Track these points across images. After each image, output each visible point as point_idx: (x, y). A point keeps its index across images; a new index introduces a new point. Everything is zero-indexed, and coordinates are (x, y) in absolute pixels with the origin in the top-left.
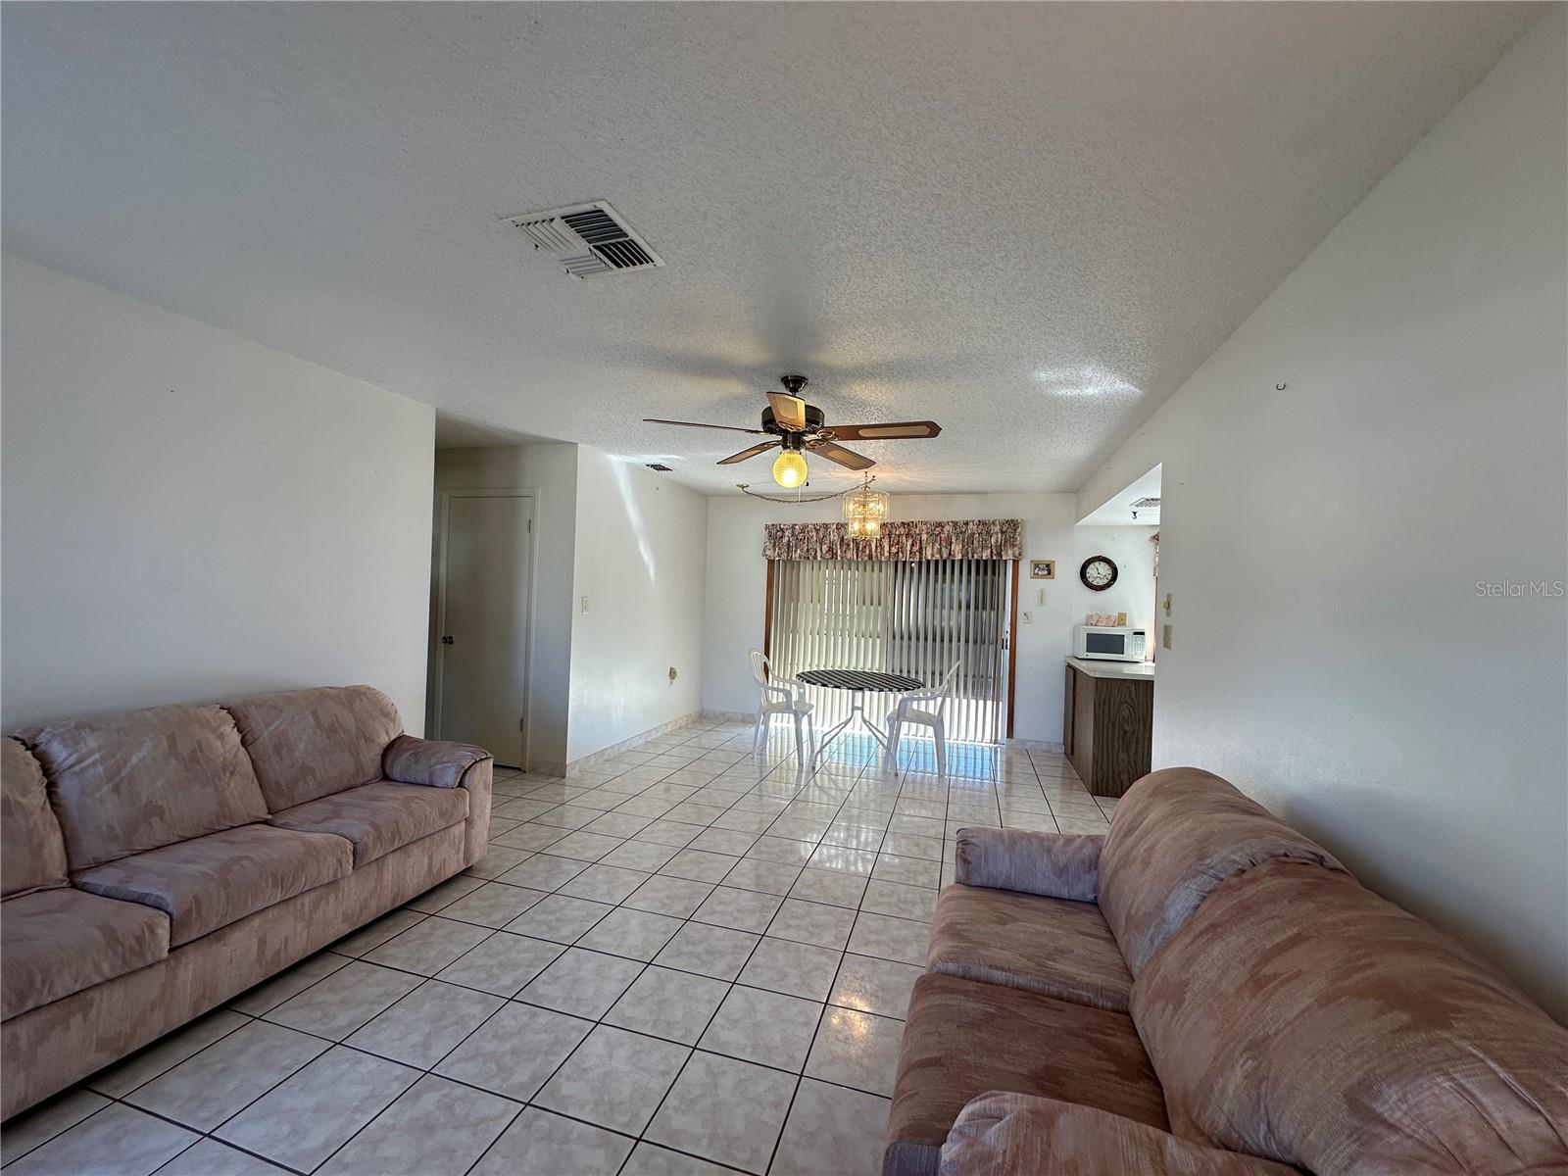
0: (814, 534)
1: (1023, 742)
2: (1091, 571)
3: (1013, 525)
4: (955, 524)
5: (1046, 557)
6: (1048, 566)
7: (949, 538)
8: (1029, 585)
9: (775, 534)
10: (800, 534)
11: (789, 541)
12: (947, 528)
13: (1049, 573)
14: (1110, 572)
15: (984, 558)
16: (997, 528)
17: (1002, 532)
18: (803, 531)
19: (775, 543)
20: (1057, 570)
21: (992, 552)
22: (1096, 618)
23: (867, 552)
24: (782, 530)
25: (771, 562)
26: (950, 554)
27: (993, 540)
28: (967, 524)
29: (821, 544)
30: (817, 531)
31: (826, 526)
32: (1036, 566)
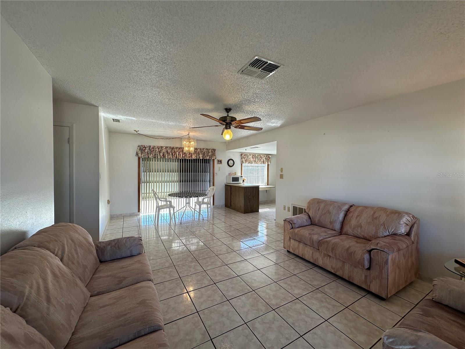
0: (157, 149)
1: (216, 206)
2: (229, 162)
3: (214, 150)
4: (200, 149)
5: (220, 159)
6: (221, 161)
7: (199, 153)
8: (217, 165)
9: (142, 149)
10: (152, 149)
11: (148, 151)
12: (198, 150)
13: (221, 163)
14: (233, 163)
15: (208, 159)
16: (211, 151)
17: (212, 152)
18: (153, 148)
19: (142, 152)
20: (222, 162)
21: (209, 157)
22: (231, 174)
23: (175, 156)
24: (145, 148)
25: (139, 158)
26: (199, 157)
27: (210, 154)
28: (203, 149)
29: (160, 153)
30: (158, 148)
31: (162, 147)
32: (218, 161)
